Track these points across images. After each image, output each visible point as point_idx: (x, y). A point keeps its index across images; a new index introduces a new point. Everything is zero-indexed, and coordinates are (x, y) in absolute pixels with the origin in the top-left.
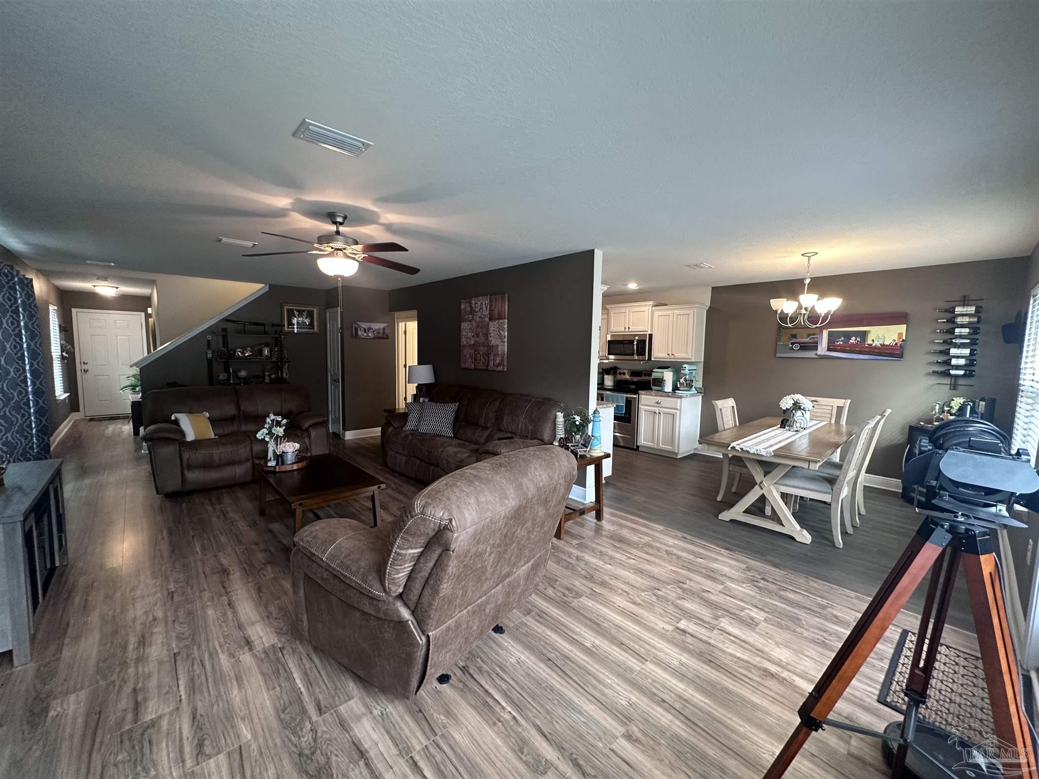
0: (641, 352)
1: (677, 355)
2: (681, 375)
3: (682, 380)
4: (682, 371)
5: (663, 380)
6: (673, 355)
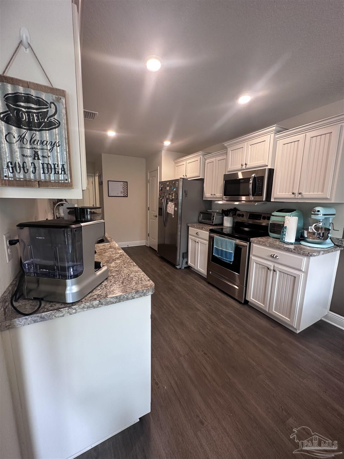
0: (257, 191)
1: (306, 194)
2: (311, 222)
3: (312, 229)
4: (312, 216)
5: (284, 226)
6: (300, 194)
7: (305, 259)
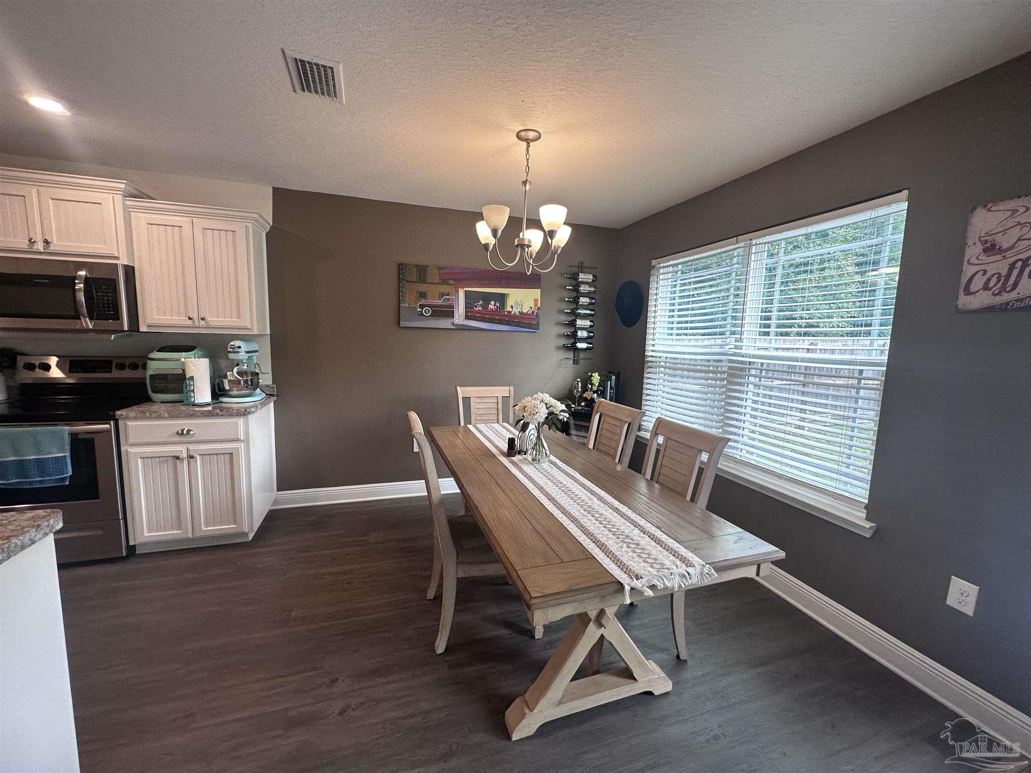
0: (104, 311)
2: (230, 364)
3: (233, 374)
4: (229, 354)
5: (187, 377)
6: (203, 319)
7: (241, 421)
